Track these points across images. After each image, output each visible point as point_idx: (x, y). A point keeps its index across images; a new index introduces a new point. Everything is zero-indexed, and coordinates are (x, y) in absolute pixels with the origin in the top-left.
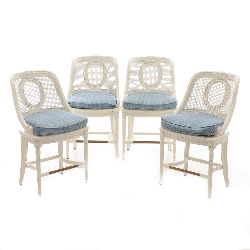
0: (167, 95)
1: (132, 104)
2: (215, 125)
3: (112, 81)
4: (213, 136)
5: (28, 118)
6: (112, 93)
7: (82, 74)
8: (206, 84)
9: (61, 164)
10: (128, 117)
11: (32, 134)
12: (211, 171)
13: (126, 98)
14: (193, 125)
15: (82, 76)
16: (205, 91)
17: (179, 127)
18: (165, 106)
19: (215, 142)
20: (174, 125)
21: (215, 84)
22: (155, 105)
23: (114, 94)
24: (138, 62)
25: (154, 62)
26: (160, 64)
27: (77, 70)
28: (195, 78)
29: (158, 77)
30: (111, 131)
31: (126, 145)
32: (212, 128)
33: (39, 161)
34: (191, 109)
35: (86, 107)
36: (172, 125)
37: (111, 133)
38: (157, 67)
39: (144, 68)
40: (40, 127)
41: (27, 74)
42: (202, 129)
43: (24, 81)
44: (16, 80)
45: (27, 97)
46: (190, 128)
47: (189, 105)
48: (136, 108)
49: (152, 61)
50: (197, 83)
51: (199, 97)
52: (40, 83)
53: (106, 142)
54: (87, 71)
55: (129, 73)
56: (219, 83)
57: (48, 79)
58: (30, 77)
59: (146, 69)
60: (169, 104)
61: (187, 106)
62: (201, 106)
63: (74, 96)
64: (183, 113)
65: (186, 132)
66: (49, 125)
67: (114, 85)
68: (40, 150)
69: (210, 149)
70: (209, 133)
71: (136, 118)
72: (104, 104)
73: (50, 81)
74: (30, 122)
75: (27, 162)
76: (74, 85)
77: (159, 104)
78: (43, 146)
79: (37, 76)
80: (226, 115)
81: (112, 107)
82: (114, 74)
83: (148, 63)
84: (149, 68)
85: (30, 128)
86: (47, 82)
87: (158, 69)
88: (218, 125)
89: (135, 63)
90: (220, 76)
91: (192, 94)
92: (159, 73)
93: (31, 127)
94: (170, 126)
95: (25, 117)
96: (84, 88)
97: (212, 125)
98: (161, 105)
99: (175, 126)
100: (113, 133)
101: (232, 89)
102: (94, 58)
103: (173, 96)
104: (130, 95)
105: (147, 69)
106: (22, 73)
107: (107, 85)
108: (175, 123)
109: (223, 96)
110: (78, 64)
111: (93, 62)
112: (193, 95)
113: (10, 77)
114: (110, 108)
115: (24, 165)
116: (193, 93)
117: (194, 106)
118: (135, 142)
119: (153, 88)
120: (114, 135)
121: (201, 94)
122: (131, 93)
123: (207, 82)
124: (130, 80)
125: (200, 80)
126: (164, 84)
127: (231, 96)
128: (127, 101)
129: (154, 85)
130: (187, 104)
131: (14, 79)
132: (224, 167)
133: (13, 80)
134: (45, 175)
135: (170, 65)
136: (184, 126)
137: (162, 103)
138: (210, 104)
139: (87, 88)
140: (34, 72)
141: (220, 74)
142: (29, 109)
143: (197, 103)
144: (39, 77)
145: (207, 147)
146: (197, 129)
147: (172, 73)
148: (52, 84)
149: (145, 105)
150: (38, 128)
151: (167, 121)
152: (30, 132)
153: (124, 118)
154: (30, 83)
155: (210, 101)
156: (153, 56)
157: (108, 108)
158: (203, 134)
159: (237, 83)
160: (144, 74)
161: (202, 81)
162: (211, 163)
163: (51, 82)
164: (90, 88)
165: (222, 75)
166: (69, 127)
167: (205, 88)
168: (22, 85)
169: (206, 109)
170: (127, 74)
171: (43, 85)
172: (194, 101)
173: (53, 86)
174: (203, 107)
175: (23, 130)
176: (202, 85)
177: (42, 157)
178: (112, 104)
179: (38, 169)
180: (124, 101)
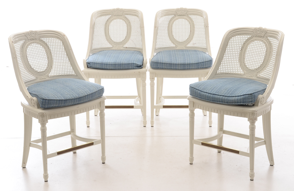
0: (201, 52)
1: (160, 63)
2: (255, 93)
3: (137, 38)
4: (254, 105)
5: (32, 87)
6: (137, 51)
7: (103, 31)
8: (242, 43)
9: (73, 142)
10: (156, 78)
11: (36, 106)
12: (252, 147)
13: (154, 56)
14: (228, 93)
15: (103, 32)
16: (240, 51)
17: (212, 95)
18: (199, 65)
19: (256, 113)
20: (205, 93)
21: (253, 43)
22: (188, 64)
23: (140, 52)
24: (167, 15)
25: (185, 14)
26: (192, 17)
27: (96, 25)
28: (228, 36)
29: (189, 32)
30: (137, 95)
31: (155, 110)
32: (252, 96)
33: (44, 139)
34: (224, 73)
35: (108, 68)
36: (203, 93)
37: (137, 97)
38: (188, 21)
39: (174, 22)
40: (45, 98)
41: (30, 35)
42: (239, 97)
43: (27, 43)
44: (16, 42)
45: (31, 62)
46: (226, 96)
47: (222, 69)
48: (166, 68)
49: (182, 14)
50: (231, 41)
51: (233, 59)
52: (47, 45)
53: (132, 107)
54: (109, 26)
55: (156, 28)
56: (258, 41)
57: (56, 40)
58: (34, 39)
59: (175, 23)
60: (203, 62)
61: (220, 70)
62: (236, 70)
63: (94, 55)
64: (215, 79)
65: (220, 101)
66: (56, 96)
67: (139, 42)
68: (46, 126)
69: (251, 121)
70: (249, 102)
71: (166, 80)
72: (129, 64)
73: (59, 42)
74: (33, 93)
75: (32, 140)
76: (94, 43)
77: (191, 62)
78: (49, 121)
79: (43, 37)
80: (268, 80)
81: (138, 66)
82: (139, 29)
83: (178, 15)
84: (180, 21)
85: (34, 100)
86: (56, 44)
87: (190, 23)
88: (259, 91)
89: (163, 16)
90: (258, 32)
91: (224, 56)
92: (191, 28)
93: (35, 98)
94: (200, 95)
95: (28, 87)
96: (105, 46)
97: (253, 93)
98: (194, 64)
99: (207, 94)
100: (140, 97)
101: (274, 48)
102: (116, 11)
103: (207, 53)
104: (159, 53)
105: (177, 23)
106: (24, 34)
107: (131, 42)
108: (206, 91)
109: (263, 57)
110: (98, 19)
111: (115, 16)
112: (227, 57)
113: (8, 38)
114: (136, 69)
115: (28, 144)
116: (226, 54)
117: (227, 69)
118: (165, 107)
119: (185, 45)
120: (140, 99)
121: (236, 55)
122: (158, 51)
123: (243, 40)
124: (158, 36)
125: (235, 38)
126: (197, 39)
127: (273, 56)
128: (155, 60)
129: (185, 41)
130: (220, 68)
131: (14, 40)
132: (267, 141)
133: (12, 42)
134: (52, 155)
135: (203, 18)
136: (218, 94)
137: (195, 62)
138: (247, 66)
139: (109, 45)
140: (39, 32)
141: (258, 31)
142: (33, 77)
143: (231, 66)
144: (45, 38)
145: (246, 119)
146: (234, 98)
147: (206, 26)
148: (62, 46)
149: (176, 64)
150: (43, 99)
151: (196, 89)
152: (33, 105)
153: (152, 79)
154: (34, 45)
155: (247, 63)
156: (184, 7)
157: (134, 69)
158: (241, 104)
159: (280, 40)
160: (174, 28)
161: (237, 39)
162: (252, 137)
163: (61, 44)
164: (112, 46)
165: (261, 31)
166: (80, 98)
167: (241, 47)
168: (25, 48)
169: (243, 72)
170: (155, 29)
171: (51, 47)
172: (228, 64)
173: (63, 48)
174: (238, 70)
175: (26, 103)
176: (237, 44)
177: (48, 134)
178: (138, 64)
179: (44, 148)
180: (151, 60)
